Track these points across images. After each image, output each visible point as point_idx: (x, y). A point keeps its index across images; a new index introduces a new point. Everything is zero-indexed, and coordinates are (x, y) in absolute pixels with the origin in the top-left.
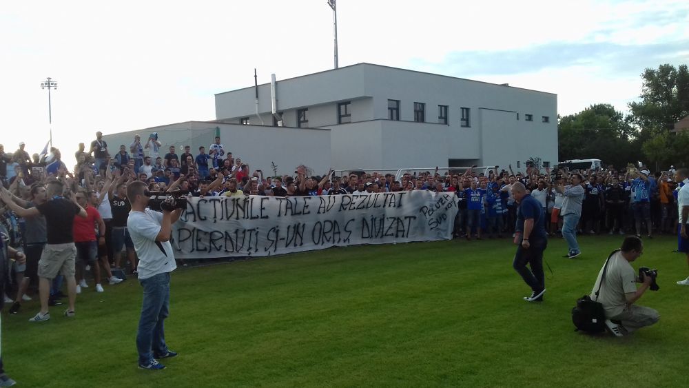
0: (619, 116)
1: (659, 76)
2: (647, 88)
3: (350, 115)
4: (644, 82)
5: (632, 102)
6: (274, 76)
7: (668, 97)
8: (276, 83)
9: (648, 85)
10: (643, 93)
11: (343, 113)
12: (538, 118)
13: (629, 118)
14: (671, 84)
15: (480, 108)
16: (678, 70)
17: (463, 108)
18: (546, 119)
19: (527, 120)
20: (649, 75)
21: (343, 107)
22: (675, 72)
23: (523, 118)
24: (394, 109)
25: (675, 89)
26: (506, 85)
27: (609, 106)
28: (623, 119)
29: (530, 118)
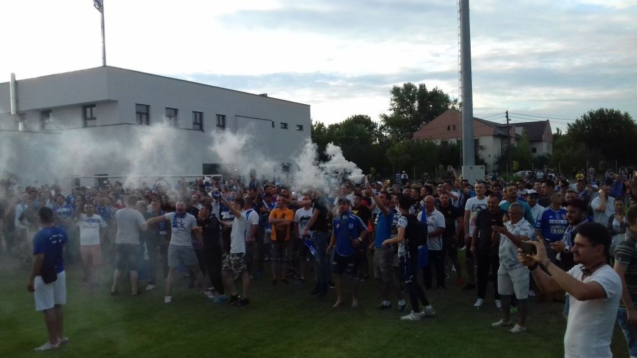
0: (375, 125)
1: (403, 93)
2: (394, 102)
3: (95, 119)
4: (392, 97)
5: (382, 114)
6: (13, 76)
7: (411, 111)
8: (16, 83)
9: (395, 100)
10: (391, 107)
11: (89, 116)
12: (292, 127)
13: (382, 127)
14: (413, 100)
15: (236, 116)
16: (418, 87)
17: (218, 116)
18: (301, 128)
19: (282, 128)
20: (396, 91)
21: (88, 110)
22: (416, 90)
23: (278, 125)
24: (144, 114)
25: (416, 104)
26: (264, 96)
27: (367, 116)
28: (378, 128)
29: (285, 126)
